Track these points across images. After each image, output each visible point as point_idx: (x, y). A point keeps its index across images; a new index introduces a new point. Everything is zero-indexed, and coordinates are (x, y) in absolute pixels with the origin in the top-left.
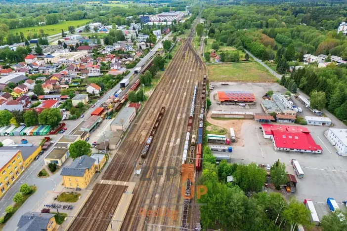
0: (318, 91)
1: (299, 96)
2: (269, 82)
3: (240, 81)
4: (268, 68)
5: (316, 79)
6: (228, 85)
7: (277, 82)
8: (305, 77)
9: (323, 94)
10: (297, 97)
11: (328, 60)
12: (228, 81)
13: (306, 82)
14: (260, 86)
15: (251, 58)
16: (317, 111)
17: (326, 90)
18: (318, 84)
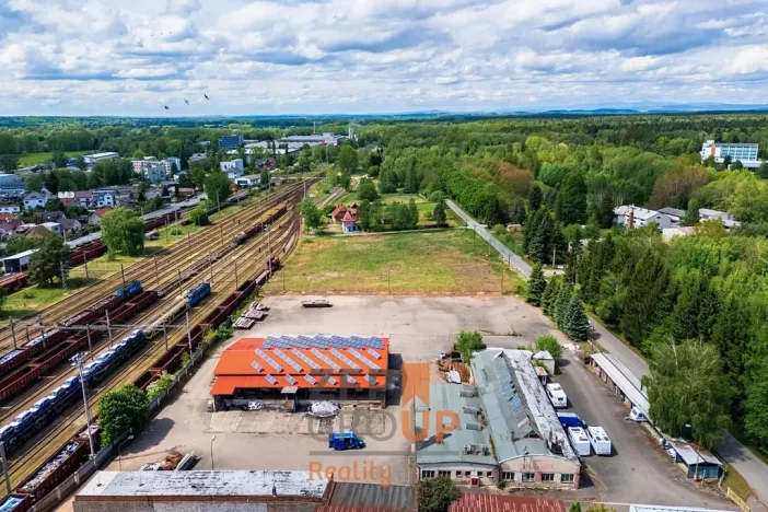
0: (679, 339)
1: (598, 358)
2: (487, 292)
3: (379, 289)
4: (497, 245)
5: (660, 280)
6: (328, 306)
7: (519, 291)
8: (617, 270)
9: (703, 352)
10: (588, 360)
11: (692, 220)
12: (337, 292)
13: (621, 294)
14: (449, 309)
15: (457, 218)
16: (692, 456)
17: (717, 330)
18: (674, 299)
